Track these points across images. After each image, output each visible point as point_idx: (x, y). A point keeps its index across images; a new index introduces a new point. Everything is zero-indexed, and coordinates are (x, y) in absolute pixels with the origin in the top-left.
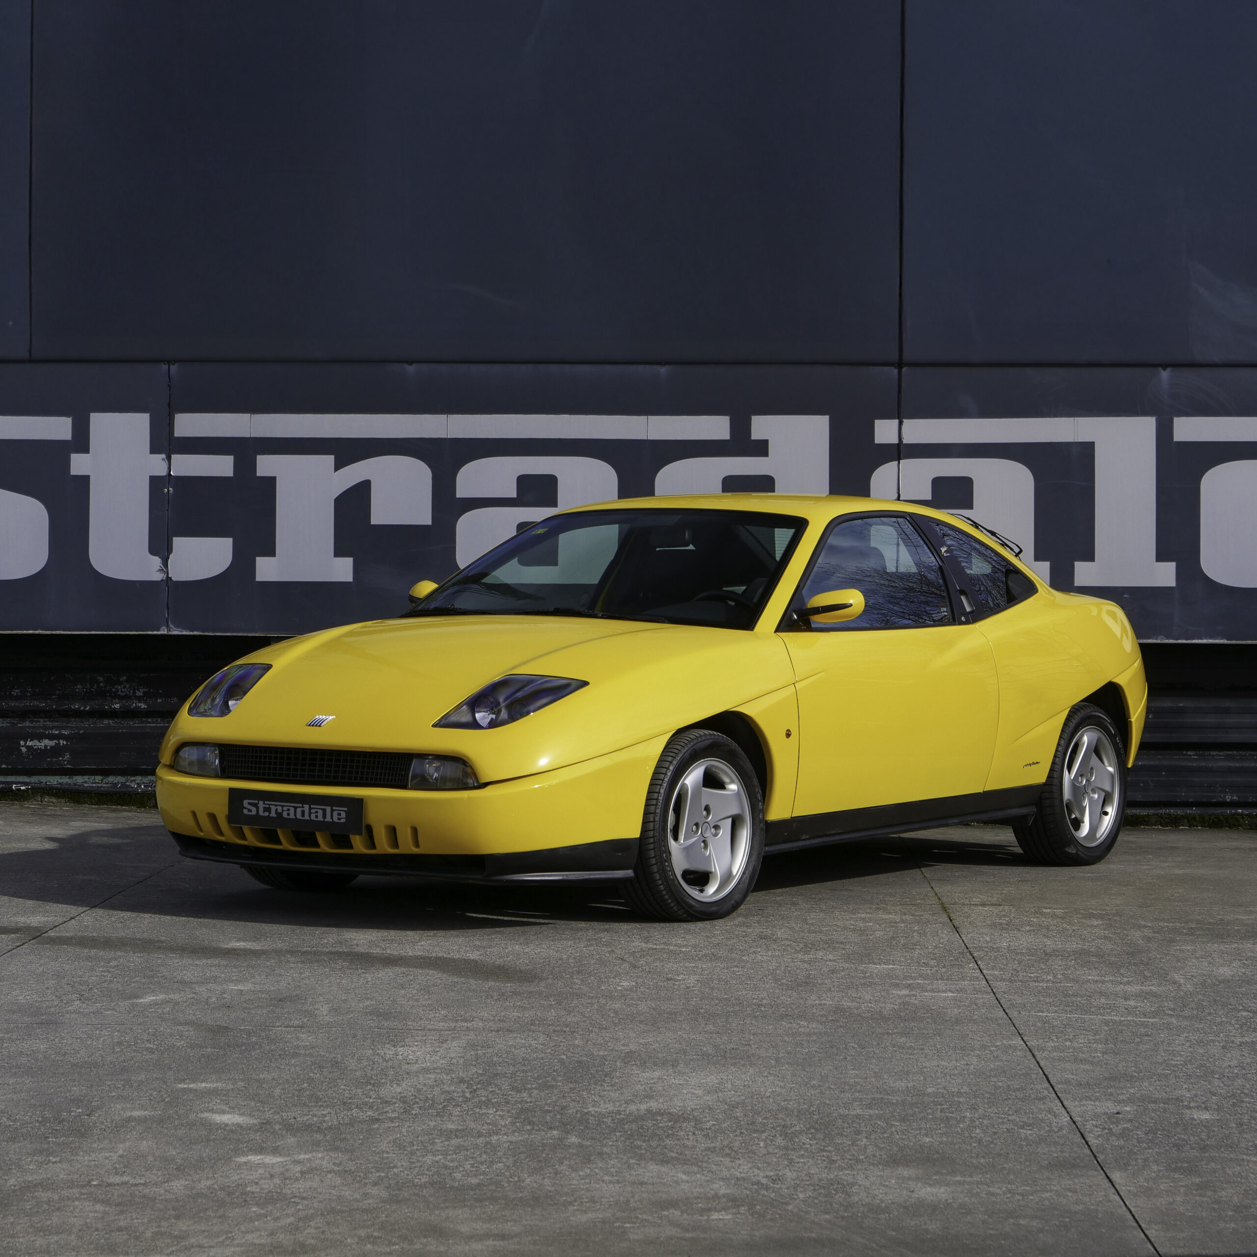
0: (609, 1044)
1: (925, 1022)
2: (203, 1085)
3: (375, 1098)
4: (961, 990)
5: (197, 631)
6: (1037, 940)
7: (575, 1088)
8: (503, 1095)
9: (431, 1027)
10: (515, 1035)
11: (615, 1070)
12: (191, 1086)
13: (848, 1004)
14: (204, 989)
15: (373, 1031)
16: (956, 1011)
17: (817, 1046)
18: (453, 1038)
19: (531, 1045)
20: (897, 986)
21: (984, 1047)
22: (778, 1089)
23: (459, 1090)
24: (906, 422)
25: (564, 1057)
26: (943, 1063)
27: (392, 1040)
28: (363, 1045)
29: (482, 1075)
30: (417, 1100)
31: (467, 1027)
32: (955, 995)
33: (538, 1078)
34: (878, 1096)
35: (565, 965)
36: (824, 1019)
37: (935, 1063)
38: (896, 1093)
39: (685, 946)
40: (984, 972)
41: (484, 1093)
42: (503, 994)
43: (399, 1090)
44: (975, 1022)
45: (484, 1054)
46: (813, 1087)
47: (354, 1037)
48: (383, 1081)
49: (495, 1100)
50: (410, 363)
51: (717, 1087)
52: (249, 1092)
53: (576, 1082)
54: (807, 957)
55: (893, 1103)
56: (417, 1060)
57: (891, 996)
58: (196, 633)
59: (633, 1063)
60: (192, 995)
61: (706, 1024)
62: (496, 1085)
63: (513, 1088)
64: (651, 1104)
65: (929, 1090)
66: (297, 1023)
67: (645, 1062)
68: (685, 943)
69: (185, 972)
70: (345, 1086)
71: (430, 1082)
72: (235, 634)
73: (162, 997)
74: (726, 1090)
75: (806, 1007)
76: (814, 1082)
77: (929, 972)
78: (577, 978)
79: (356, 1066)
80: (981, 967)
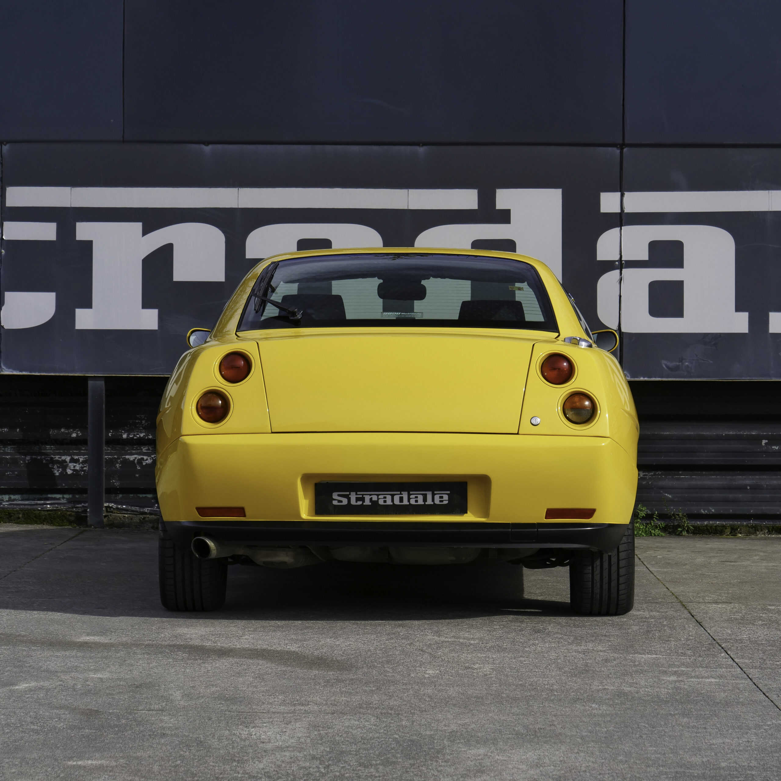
0: (433, 725)
1: (699, 704)
2: (90, 762)
3: (243, 773)
4: (722, 677)
5: (26, 371)
6: (772, 633)
7: (414, 764)
8: (353, 770)
9: (274, 710)
10: (349, 717)
11: (444, 748)
12: (79, 763)
13: (628, 689)
14: (68, 677)
15: (225, 714)
16: (723, 695)
17: (613, 725)
18: (296, 720)
19: (364, 727)
20: (665, 673)
21: (758, 727)
22: (590, 764)
23: (314, 766)
24: (627, 194)
25: (397, 736)
26: (727, 740)
27: (244, 722)
28: (219, 726)
29: (330, 752)
30: (280, 775)
31: (305, 710)
32: (717, 680)
33: (380, 755)
34: (679, 770)
35: (375, 655)
36: (611, 702)
37: (720, 741)
38: (695, 767)
39: (473, 639)
40: (736, 660)
41: (337, 769)
42: (328, 681)
43: (261, 766)
44: (743, 704)
45: (326, 734)
46: (621, 761)
47: (210, 719)
48: (246, 758)
49: (348, 775)
50: (207, 143)
51: (537, 762)
52: (131, 769)
53: (413, 758)
54: (580, 648)
55: (694, 776)
56: (269, 739)
57: (663, 682)
58: (24, 373)
59: (458, 741)
60: (60, 683)
61: (511, 707)
62: (345, 762)
63: (360, 765)
64: (485, 777)
65: (723, 764)
66: (156, 707)
67: (468, 741)
68: (472, 636)
69: (48, 663)
70: (213, 762)
71: (287, 759)
72: (57, 374)
73: (33, 684)
74: (546, 765)
75: (592, 691)
76: (621, 758)
77: (688, 660)
78: (388, 667)
79: (218, 745)
80: (732, 656)
